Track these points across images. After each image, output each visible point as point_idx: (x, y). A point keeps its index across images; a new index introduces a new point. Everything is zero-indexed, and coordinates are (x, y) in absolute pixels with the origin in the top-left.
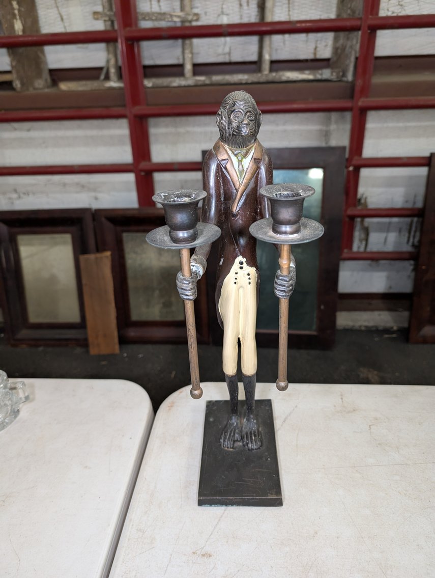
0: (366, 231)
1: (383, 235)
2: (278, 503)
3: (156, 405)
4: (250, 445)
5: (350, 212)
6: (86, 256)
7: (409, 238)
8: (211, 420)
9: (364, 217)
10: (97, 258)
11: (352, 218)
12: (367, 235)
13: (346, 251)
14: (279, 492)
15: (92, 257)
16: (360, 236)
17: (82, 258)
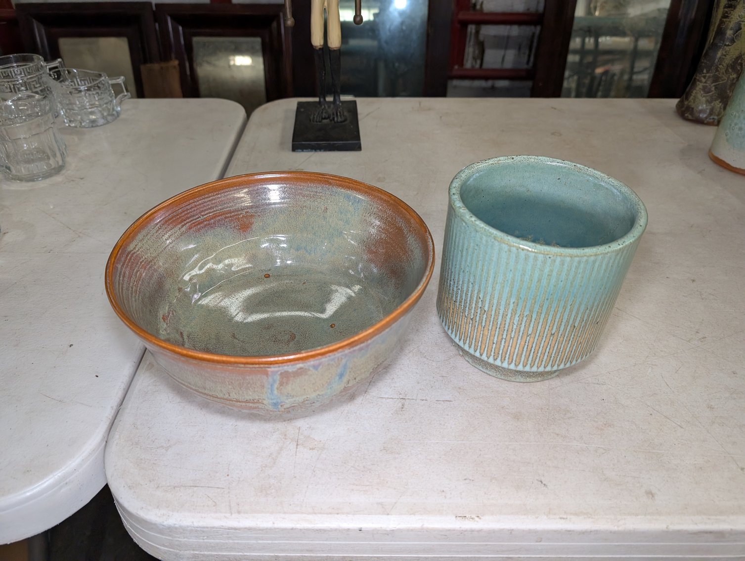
0: (481, 47)
1: (501, 52)
2: (357, 147)
3: (249, 114)
4: (336, 119)
5: (462, 16)
6: (149, 65)
7: (529, 56)
8: (302, 110)
9: (479, 23)
10: (162, 68)
11: (464, 24)
12: (482, 52)
13: (456, 67)
14: (358, 137)
15: (156, 66)
16: (474, 52)
17: (143, 68)
